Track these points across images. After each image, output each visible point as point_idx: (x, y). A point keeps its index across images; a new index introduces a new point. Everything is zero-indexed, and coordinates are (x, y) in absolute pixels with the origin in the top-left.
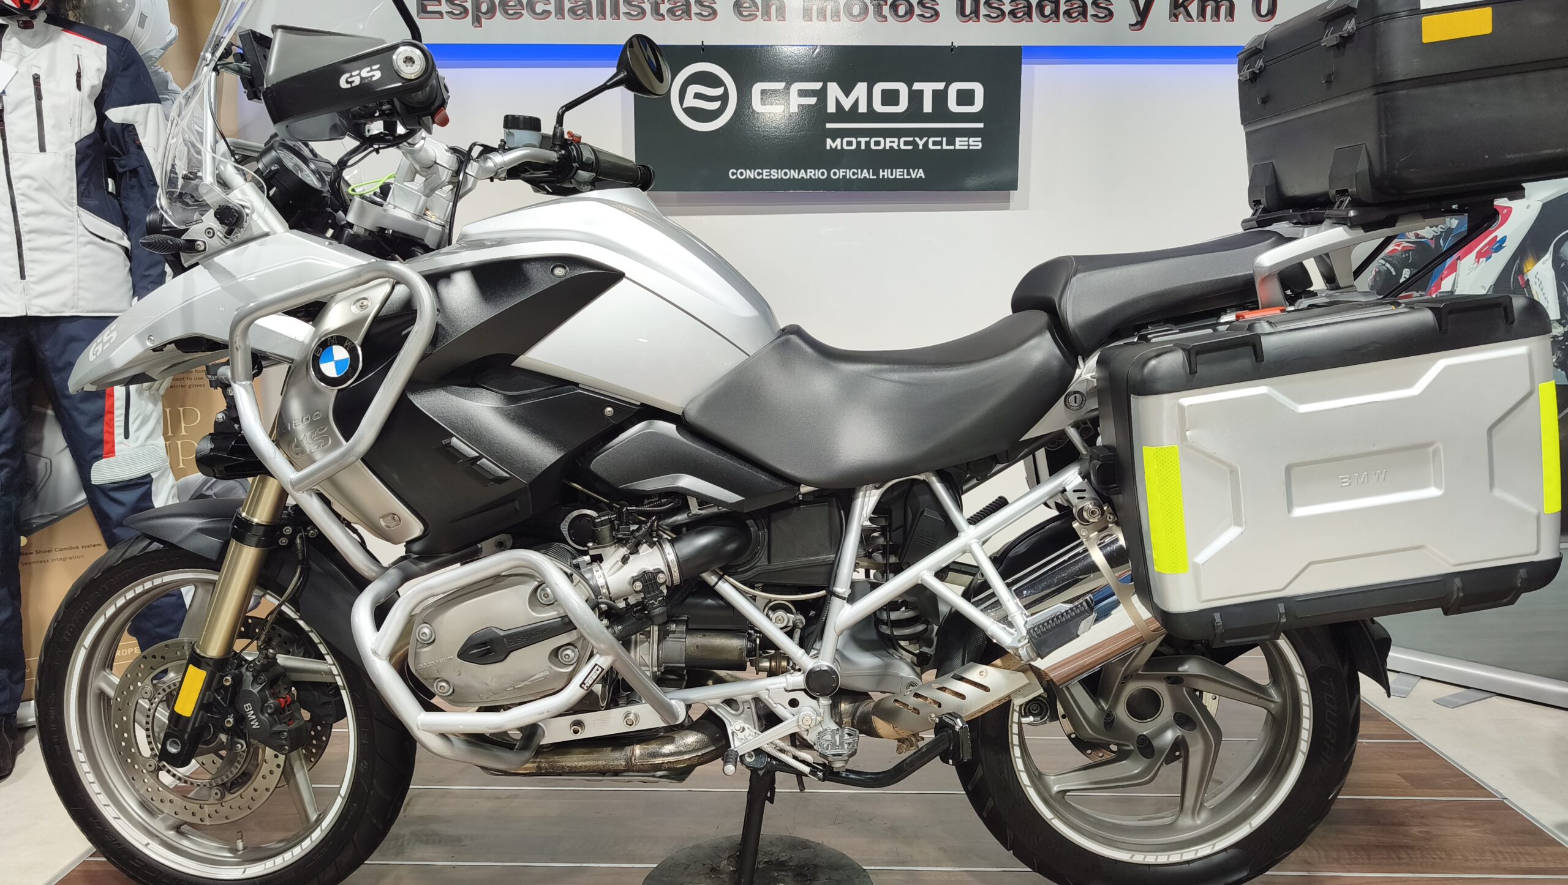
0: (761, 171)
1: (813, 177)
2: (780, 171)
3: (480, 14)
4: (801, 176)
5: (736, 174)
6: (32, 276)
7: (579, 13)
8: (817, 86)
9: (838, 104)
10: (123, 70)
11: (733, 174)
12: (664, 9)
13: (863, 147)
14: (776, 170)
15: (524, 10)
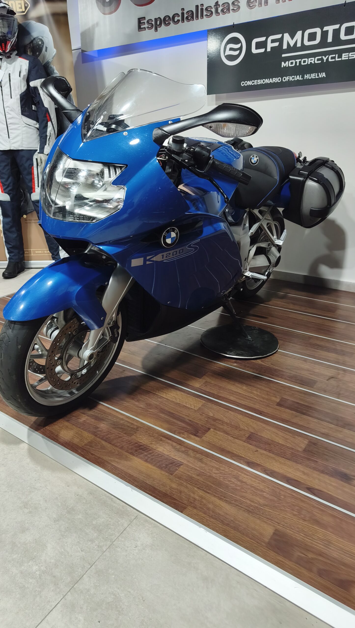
0: (254, 81)
1: (275, 82)
3: (157, 26)
4: (270, 81)
5: (244, 84)
6: (11, 137)
7: (189, 18)
9: (288, 44)
10: (34, 68)
12: (220, 9)
13: (298, 64)
14: (260, 80)
15: (171, 21)
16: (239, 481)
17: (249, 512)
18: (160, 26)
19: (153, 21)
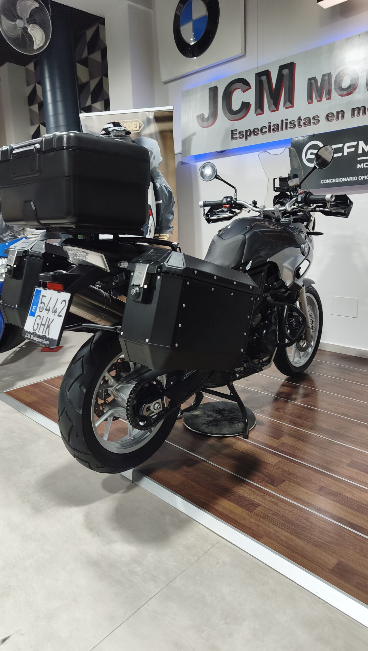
1: (352, 180)
2: (339, 179)
3: (247, 136)
7: (275, 129)
8: (355, 143)
9: (363, 149)
11: (322, 182)
12: (302, 123)
14: (337, 179)
15: (259, 132)
16: (308, 522)
17: (316, 546)
18: (250, 136)
19: (244, 132)
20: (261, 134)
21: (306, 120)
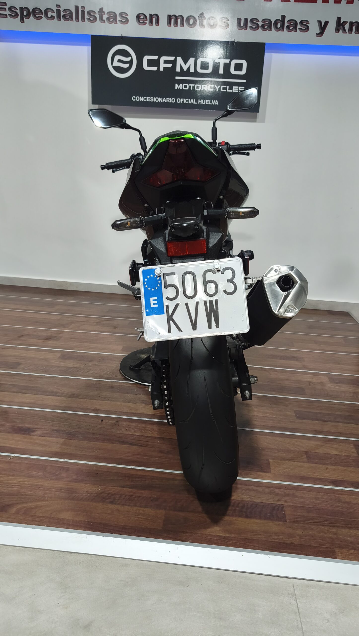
0: (146, 98)
1: (169, 102)
2: (154, 98)
3: (24, 16)
4: (164, 101)
5: (135, 98)
7: (67, 17)
8: (172, 58)
9: (181, 67)
11: (134, 99)
12: (105, 17)
13: (192, 89)
14: (153, 98)
15: (43, 15)
16: (344, 503)
18: (27, 17)
19: (17, 10)
20: (45, 18)
21: (110, 15)
